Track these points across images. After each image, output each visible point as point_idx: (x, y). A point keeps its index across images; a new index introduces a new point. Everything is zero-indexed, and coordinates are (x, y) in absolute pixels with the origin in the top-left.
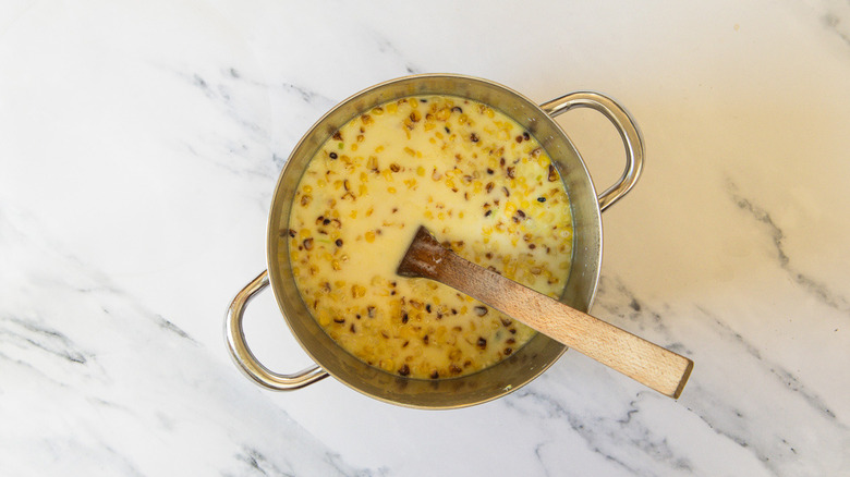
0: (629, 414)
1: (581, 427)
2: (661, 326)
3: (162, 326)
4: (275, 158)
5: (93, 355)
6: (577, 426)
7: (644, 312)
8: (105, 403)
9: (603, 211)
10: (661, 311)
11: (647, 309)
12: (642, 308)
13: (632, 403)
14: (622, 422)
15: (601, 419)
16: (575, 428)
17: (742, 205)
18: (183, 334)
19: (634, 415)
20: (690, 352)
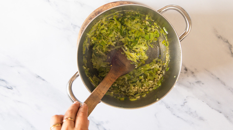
0: (184, 103)
1: (169, 107)
2: (194, 75)
3: (37, 77)
4: (72, 24)
5: (15, 87)
6: (168, 107)
7: (188, 71)
8: (19, 102)
9: (181, 41)
10: (194, 71)
11: (189, 70)
12: (188, 70)
13: (185, 100)
14: (182, 105)
15: (175, 105)
16: (167, 108)
17: (219, 38)
18: (43, 80)
19: (186, 104)
20: (203, 84)
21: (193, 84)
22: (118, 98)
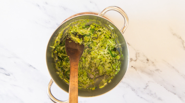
0: (146, 87)
1: (134, 90)
2: (154, 65)
3: (29, 66)
5: (12, 74)
7: (149, 61)
10: (154, 61)
13: (147, 84)
14: (144, 89)
15: (139, 88)
17: (174, 35)
18: (34, 68)
19: (147, 87)
20: (161, 71)
21: (153, 71)
22: (90, 89)
